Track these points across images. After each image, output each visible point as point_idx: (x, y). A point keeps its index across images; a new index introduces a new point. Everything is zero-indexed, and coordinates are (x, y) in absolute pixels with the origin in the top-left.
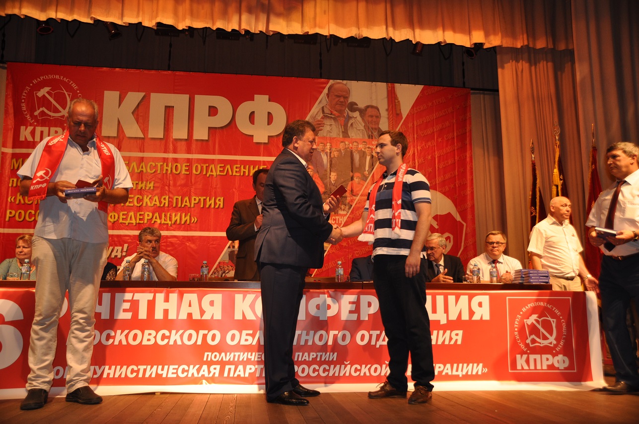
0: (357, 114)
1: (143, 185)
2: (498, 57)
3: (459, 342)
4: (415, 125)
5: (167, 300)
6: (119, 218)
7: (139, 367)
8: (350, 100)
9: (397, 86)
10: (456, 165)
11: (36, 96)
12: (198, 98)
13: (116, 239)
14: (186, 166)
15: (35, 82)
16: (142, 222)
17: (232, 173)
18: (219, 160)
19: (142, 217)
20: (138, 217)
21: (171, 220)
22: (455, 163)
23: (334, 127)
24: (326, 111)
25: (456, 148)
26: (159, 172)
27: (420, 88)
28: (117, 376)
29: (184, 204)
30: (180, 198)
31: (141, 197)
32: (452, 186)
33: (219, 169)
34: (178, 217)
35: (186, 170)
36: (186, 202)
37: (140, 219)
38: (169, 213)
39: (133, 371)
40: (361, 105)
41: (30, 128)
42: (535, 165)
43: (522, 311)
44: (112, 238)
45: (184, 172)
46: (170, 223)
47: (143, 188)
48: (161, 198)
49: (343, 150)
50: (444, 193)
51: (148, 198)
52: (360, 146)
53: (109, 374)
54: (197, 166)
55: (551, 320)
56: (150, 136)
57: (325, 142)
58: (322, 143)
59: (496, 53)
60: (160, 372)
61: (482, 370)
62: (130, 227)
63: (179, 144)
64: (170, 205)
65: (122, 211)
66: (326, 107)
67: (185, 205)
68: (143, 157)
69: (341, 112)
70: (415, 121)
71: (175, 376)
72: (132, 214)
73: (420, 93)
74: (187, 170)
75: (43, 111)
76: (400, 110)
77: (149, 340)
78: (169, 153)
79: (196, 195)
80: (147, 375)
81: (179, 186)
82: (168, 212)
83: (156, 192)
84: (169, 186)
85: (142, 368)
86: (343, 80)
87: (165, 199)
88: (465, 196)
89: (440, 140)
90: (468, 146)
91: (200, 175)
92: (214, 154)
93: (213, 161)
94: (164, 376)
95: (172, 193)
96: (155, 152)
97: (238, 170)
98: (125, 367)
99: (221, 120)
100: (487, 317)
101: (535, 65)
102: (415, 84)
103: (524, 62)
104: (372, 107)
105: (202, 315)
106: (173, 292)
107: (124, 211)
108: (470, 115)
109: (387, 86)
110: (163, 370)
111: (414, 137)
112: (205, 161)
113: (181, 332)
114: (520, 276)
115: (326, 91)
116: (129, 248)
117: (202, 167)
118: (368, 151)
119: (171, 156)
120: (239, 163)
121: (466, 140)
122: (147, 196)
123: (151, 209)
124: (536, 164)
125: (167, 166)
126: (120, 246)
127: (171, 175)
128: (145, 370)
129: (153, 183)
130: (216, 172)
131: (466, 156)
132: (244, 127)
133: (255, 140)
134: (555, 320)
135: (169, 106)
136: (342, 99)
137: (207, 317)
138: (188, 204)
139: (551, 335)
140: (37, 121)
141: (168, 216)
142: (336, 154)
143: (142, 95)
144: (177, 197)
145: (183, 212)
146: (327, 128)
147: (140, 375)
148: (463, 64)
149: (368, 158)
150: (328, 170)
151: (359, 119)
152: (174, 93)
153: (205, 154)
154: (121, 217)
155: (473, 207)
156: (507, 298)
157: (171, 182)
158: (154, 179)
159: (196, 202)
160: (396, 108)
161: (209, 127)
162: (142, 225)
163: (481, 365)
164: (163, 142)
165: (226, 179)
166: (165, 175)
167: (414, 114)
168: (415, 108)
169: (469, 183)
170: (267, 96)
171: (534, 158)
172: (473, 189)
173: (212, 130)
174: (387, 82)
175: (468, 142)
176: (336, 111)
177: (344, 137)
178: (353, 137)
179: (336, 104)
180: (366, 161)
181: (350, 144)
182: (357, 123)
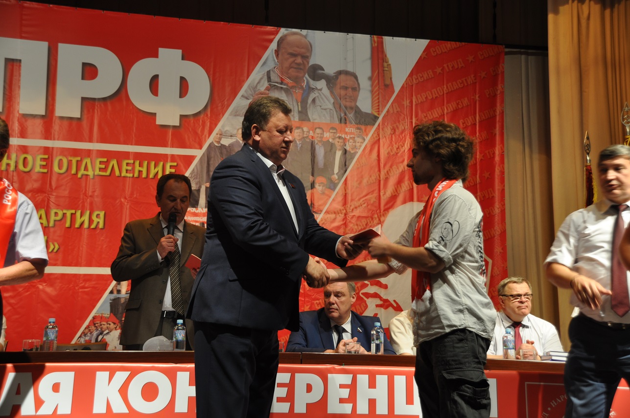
0: (322, 84)
4: (414, 103)
8: (312, 62)
9: (387, 40)
10: (478, 167)
12: (63, 48)
14: (43, 159)
17: (120, 173)
18: (98, 150)
22: (476, 164)
24: (275, 78)
25: (478, 141)
27: (423, 43)
33: (98, 166)
35: (43, 167)
40: (330, 70)
42: (591, 173)
45: (38, 169)
49: (300, 140)
52: (327, 135)
54: (61, 161)
63: (30, 123)
66: (274, 72)
69: (297, 80)
70: (414, 97)
73: (424, 52)
74: (43, 166)
76: (391, 78)
79: (58, 206)
86: (301, 28)
88: (491, 217)
90: (498, 138)
91: (66, 174)
92: (90, 140)
93: (88, 153)
97: (129, 168)
99: (104, 86)
101: (612, 7)
102: (416, 38)
103: (592, 2)
104: (347, 73)
108: (503, 88)
109: (371, 40)
111: (412, 122)
112: (75, 152)
115: (274, 46)
117: (70, 162)
118: (338, 143)
119: (16, 142)
120: (131, 156)
121: (495, 128)
124: (593, 171)
125: (9, 158)
127: (15, 174)
130: (94, 170)
131: (494, 154)
132: (141, 99)
133: (159, 121)
135: (13, 60)
136: (299, 60)
138: (44, 221)
148: (495, 5)
149: (339, 154)
151: (326, 91)
152: (22, 38)
153: (76, 140)
155: (503, 234)
159: (58, 218)
160: (384, 76)
161: (83, 99)
165: (110, 182)
166: (4, 172)
167: (412, 85)
168: (414, 76)
169: (497, 195)
170: (180, 51)
171: (590, 161)
172: (504, 205)
173: (87, 103)
174: (372, 34)
175: (498, 132)
176: (289, 78)
177: (300, 119)
178: (316, 121)
179: (290, 67)
180: (334, 159)
181: (311, 132)
182: (322, 98)
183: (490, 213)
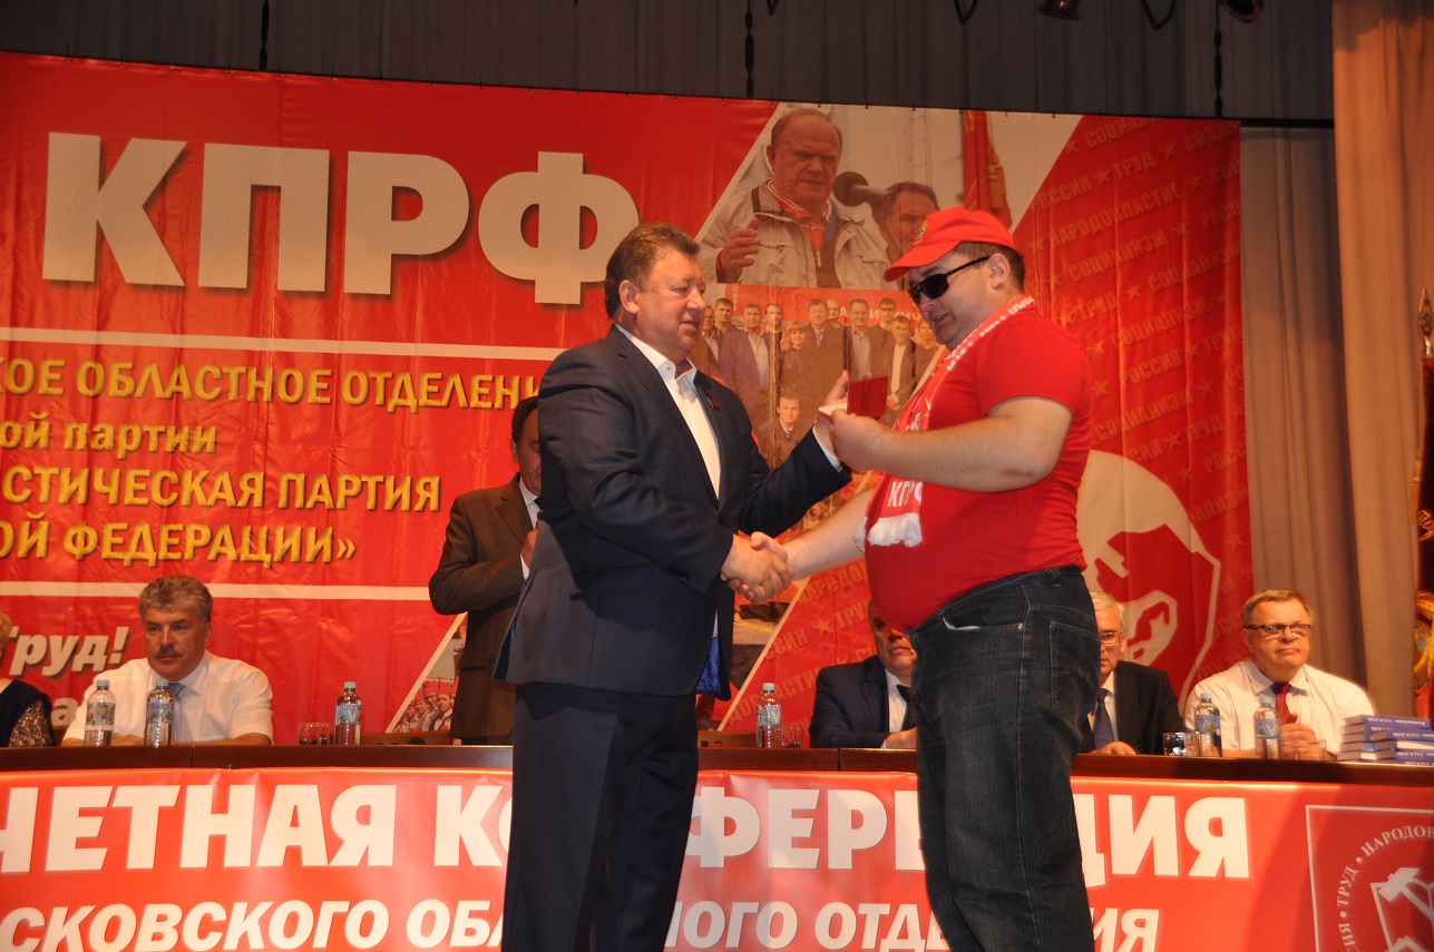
0: (863, 212)
1: (182, 438)
3: (1150, 948)
4: (1053, 245)
5: (221, 806)
6: (99, 542)
8: (842, 168)
9: (995, 118)
10: (1188, 372)
12: (356, 159)
13: (88, 611)
14: (320, 378)
16: (177, 556)
17: (468, 400)
18: (424, 357)
19: (175, 541)
20: (164, 539)
21: (270, 549)
22: (1183, 366)
23: (791, 255)
24: (767, 202)
25: (1187, 318)
26: (232, 396)
27: (1069, 123)
29: (314, 497)
30: (300, 479)
31: (173, 477)
32: (1173, 440)
33: (425, 388)
34: (294, 541)
35: (320, 392)
36: (320, 492)
37: (170, 548)
38: (265, 528)
40: (879, 183)
42: (1432, 375)
43: (1362, 854)
44: (77, 609)
45: (313, 397)
46: (267, 558)
47: (182, 448)
48: (238, 480)
49: (820, 326)
50: (1147, 464)
51: (198, 480)
52: (875, 314)
54: (355, 380)
56: (204, 281)
57: (762, 302)
58: (752, 306)
62: (132, 572)
63: (297, 308)
64: (267, 503)
65: (111, 521)
66: (766, 190)
67: (317, 503)
68: (181, 350)
69: (813, 206)
70: (1052, 233)
72: (143, 529)
73: (1071, 139)
74: (323, 390)
76: (1004, 196)
77: (157, 937)
78: (265, 335)
79: (353, 469)
81: (301, 440)
82: (262, 524)
83: (222, 460)
84: (265, 441)
87: (251, 482)
88: (1217, 473)
89: (1133, 292)
90: (1228, 312)
91: (365, 406)
92: (410, 339)
93: (406, 363)
95: (274, 463)
96: (218, 332)
97: (485, 391)
99: (434, 232)
100: (1240, 868)
102: (1054, 112)
104: (913, 188)
105: (331, 854)
106: (241, 781)
107: (119, 520)
108: (1237, 209)
109: (962, 119)
111: (1048, 284)
112: (381, 362)
113: (263, 907)
114: (1362, 738)
115: (764, 138)
116: (133, 638)
117: (372, 383)
118: (898, 331)
119: (273, 345)
120: (488, 368)
121: (1222, 290)
122: (195, 473)
123: (206, 514)
125: (260, 376)
126: (103, 633)
127: (271, 407)
129: (212, 431)
130: (417, 396)
131: (1221, 343)
132: (506, 255)
133: (539, 298)
135: (266, 188)
136: (816, 165)
137: (346, 858)
138: (326, 498)
141: (263, 535)
142: (796, 339)
143: (175, 148)
144: (292, 476)
145: (311, 525)
146: (767, 258)
148: (1218, 39)
149: (900, 353)
150: (772, 392)
151: (871, 226)
152: (281, 144)
153: (382, 339)
154: (108, 539)
155: (1243, 507)
156: (1308, 807)
157: (274, 430)
158: (216, 418)
159: (353, 491)
160: (989, 192)
161: (396, 258)
162: (178, 565)
164: (248, 300)
165: (448, 417)
166: (252, 405)
167: (1048, 209)
168: (1052, 191)
169: (1228, 428)
170: (579, 157)
171: (1432, 349)
172: (1243, 448)
173: (403, 264)
174: (962, 108)
175: (1227, 297)
176: (797, 202)
177: (821, 284)
178: (853, 287)
179: (799, 180)
180: (891, 363)
181: (843, 309)
182: (864, 242)
183: (1213, 467)
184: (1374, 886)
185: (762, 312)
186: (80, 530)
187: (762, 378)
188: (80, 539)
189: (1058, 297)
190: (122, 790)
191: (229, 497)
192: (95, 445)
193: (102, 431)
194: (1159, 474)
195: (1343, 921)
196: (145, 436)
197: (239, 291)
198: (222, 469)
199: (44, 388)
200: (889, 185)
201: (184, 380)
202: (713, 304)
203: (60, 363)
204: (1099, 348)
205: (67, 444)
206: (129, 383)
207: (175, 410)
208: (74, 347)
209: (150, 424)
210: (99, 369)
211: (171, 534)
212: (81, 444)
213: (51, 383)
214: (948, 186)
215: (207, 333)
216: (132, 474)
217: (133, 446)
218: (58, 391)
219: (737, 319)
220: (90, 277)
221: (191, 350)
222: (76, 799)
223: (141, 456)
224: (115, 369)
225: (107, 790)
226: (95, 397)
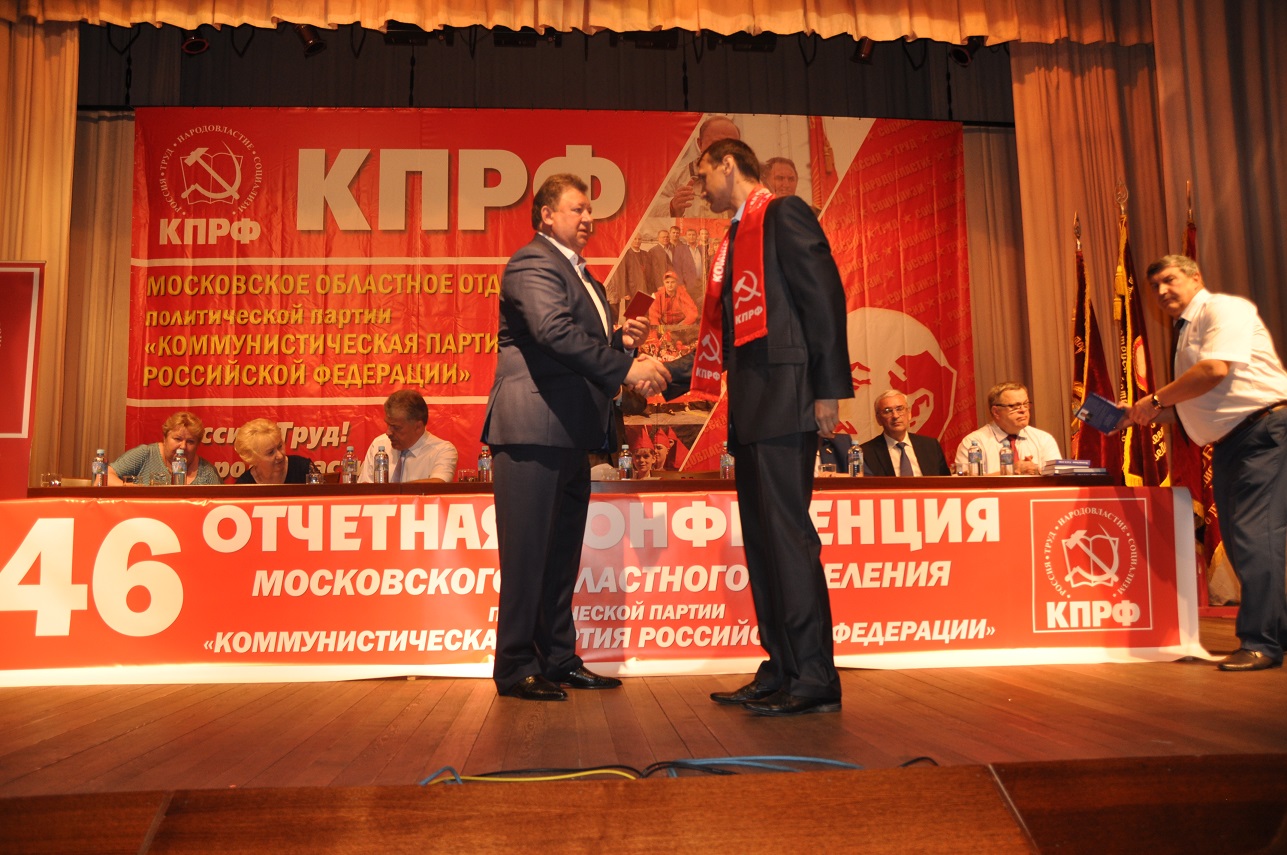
1: (373, 316)
2: (1013, 61)
3: (945, 582)
4: (861, 193)
5: (420, 516)
6: (332, 375)
7: (378, 633)
9: (827, 120)
10: (938, 264)
11: (185, 164)
12: (465, 155)
13: (328, 413)
14: (447, 279)
15: (181, 139)
16: (373, 382)
19: (371, 373)
20: (366, 373)
21: (423, 376)
22: (936, 260)
24: (698, 171)
25: (937, 233)
26: (399, 291)
27: (868, 123)
28: (340, 648)
29: (446, 347)
30: (438, 337)
31: (369, 338)
32: (931, 302)
34: (436, 372)
35: (447, 287)
36: (449, 344)
37: (369, 377)
38: (419, 365)
39: (367, 641)
41: (176, 222)
42: (1082, 260)
43: (1058, 525)
44: (322, 412)
45: (443, 290)
46: (421, 382)
47: (373, 321)
48: (404, 338)
50: (917, 317)
51: (382, 339)
53: (326, 646)
54: (466, 279)
55: (1111, 539)
56: (382, 226)
57: (697, 229)
58: (691, 230)
59: (1008, 53)
60: (413, 641)
61: (986, 631)
62: (351, 391)
63: (433, 240)
64: (420, 351)
65: (337, 363)
66: (697, 164)
67: (447, 350)
68: (370, 266)
70: (861, 185)
71: (440, 648)
72: (354, 367)
73: (870, 132)
74: (449, 286)
75: (196, 191)
77: (392, 586)
78: (416, 256)
79: (467, 330)
80: (392, 648)
81: (437, 315)
82: (418, 363)
83: (395, 327)
84: (418, 316)
85: (382, 634)
86: (727, 112)
87: (411, 339)
88: (955, 321)
89: (907, 218)
90: (959, 229)
91: (472, 294)
92: (496, 255)
93: (494, 269)
94: (421, 648)
95: (423, 329)
96: (390, 255)
98: (353, 634)
99: (507, 194)
100: (994, 536)
101: (1082, 75)
102: (860, 117)
103: (1061, 70)
104: (781, 160)
106: (430, 502)
107: (341, 362)
108: (963, 172)
110: (418, 638)
111: (860, 215)
112: (481, 269)
113: (447, 571)
115: (696, 134)
116: (351, 428)
119: (420, 261)
121: (956, 218)
122: (381, 335)
123: (388, 358)
124: (1085, 258)
125: (413, 279)
126: (337, 425)
127: (420, 297)
128: (388, 639)
129: (389, 311)
131: (956, 248)
134: (1117, 539)
135: (414, 173)
138: (453, 347)
139: (1110, 565)
140: (187, 208)
141: (418, 369)
143: (364, 153)
144: (433, 335)
145: (445, 362)
146: (699, 202)
147: (380, 648)
148: (948, 77)
150: (704, 279)
152: (422, 147)
153: (480, 256)
154: (336, 373)
155: (969, 340)
156: (1032, 501)
157: (422, 309)
158: (390, 304)
159: (467, 343)
160: (825, 162)
161: (487, 209)
162: (373, 387)
163: (984, 622)
164: (406, 236)
166: (410, 296)
167: (858, 172)
168: (860, 161)
169: (961, 296)
170: (590, 147)
171: (1081, 246)
172: (969, 307)
173: (491, 212)
174: (808, 114)
175: (959, 222)
183: (953, 317)
184: (1064, 541)
185: (697, 233)
186: (321, 369)
187: (698, 272)
188: (321, 374)
189: (865, 223)
190: (366, 507)
191: (399, 348)
192: (327, 321)
193: (330, 313)
194: (923, 323)
195: (1047, 561)
196: (353, 315)
197: (400, 231)
198: (395, 333)
199: (299, 291)
200: (768, 159)
201: (372, 283)
202: (669, 229)
203: (308, 276)
204: (889, 251)
205: (313, 321)
206: (343, 286)
207: (367, 300)
208: (314, 267)
209: (355, 308)
210: (328, 279)
211: (369, 369)
212: (320, 321)
213: (303, 287)
214: (801, 158)
215: (384, 256)
216: (347, 337)
217: (347, 321)
218: (307, 292)
219: (683, 238)
220: (321, 227)
221: (376, 266)
222: (343, 512)
223: (351, 326)
224: (336, 278)
225: (359, 507)
226: (326, 294)
